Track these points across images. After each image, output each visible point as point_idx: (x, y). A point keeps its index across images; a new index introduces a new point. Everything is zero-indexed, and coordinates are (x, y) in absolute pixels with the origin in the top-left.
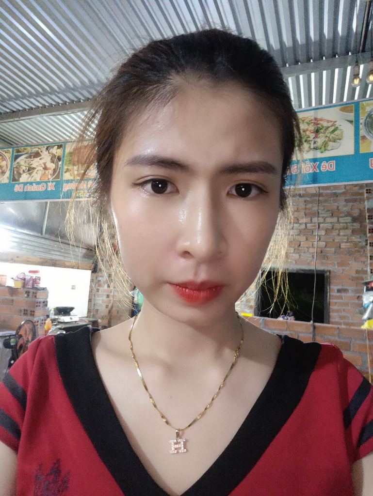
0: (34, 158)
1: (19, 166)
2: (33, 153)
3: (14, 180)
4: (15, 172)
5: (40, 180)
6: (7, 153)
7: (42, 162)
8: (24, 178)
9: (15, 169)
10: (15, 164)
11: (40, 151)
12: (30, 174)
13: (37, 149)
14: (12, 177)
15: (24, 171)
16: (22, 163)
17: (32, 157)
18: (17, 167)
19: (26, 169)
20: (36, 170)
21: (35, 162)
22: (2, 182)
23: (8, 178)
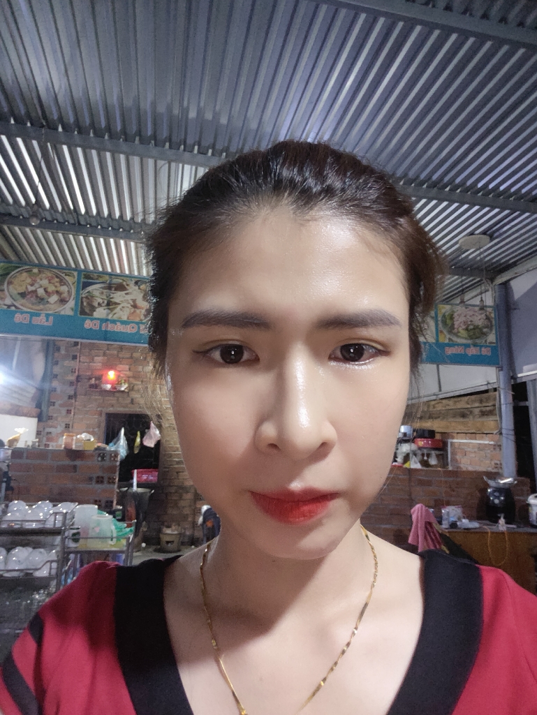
0: (116, 290)
1: (90, 297)
2: (114, 284)
3: (83, 312)
4: (85, 304)
5: (128, 318)
6: (69, 276)
7: (129, 297)
8: (100, 313)
9: (84, 300)
10: (84, 293)
11: (124, 283)
12: (111, 310)
13: (121, 281)
14: (79, 309)
15: (99, 304)
16: (96, 293)
17: (113, 289)
18: (87, 297)
19: (103, 302)
20: (120, 307)
21: (118, 296)
22: (62, 313)
23: (72, 309)
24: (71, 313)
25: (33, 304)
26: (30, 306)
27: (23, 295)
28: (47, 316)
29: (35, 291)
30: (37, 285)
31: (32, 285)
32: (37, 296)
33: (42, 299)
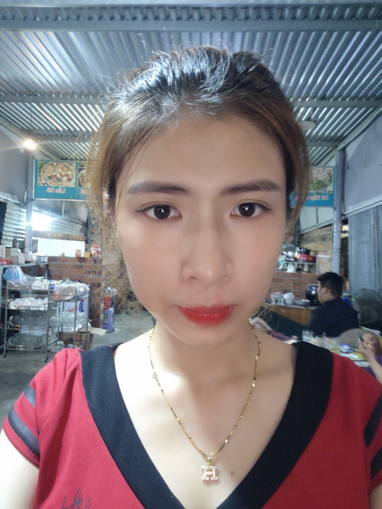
1: (83, 177)
3: (80, 185)
4: (80, 181)
6: (72, 166)
9: (80, 178)
10: (80, 175)
14: (78, 184)
22: (70, 186)
23: (74, 184)
24: (74, 186)
25: (55, 182)
26: (54, 183)
27: (50, 178)
28: (62, 188)
29: (56, 176)
30: (56, 172)
31: (54, 172)
32: (57, 178)
33: (59, 179)
